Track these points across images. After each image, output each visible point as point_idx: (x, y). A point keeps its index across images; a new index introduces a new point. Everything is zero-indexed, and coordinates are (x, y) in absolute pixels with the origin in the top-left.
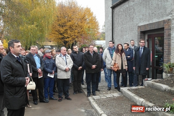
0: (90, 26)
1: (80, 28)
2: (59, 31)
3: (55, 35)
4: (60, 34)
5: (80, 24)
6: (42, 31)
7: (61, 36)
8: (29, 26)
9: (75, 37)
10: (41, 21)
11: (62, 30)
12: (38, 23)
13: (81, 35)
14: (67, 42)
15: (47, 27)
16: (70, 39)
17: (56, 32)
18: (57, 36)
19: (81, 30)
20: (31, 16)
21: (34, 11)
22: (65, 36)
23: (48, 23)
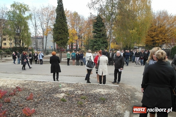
12: (138, 28)
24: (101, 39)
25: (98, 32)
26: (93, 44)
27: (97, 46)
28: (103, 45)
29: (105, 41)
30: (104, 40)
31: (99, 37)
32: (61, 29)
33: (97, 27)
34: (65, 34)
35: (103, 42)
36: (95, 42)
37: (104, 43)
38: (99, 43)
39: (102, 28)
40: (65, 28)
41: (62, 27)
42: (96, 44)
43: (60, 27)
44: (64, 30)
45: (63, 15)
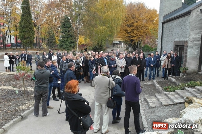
0: (155, 27)
1: (146, 29)
2: (126, 31)
3: (123, 34)
4: (128, 33)
5: (146, 25)
6: (111, 31)
7: (128, 35)
8: (101, 28)
9: (140, 36)
10: (111, 23)
11: (129, 30)
12: (109, 24)
13: (146, 35)
14: (133, 40)
15: (116, 29)
16: (136, 38)
17: (124, 32)
18: (125, 35)
19: (147, 30)
20: (104, 18)
21: (106, 15)
22: (132, 35)
23: (117, 24)
24: (69, 39)
25: (66, 33)
26: (61, 44)
27: (65, 46)
28: (71, 45)
29: (73, 41)
30: (71, 40)
31: (67, 38)
32: (27, 28)
33: (65, 28)
34: (31, 33)
35: (70, 42)
36: (63, 42)
37: (72, 43)
38: (67, 43)
39: (69, 29)
40: (32, 26)
41: (29, 25)
42: (64, 44)
43: (27, 26)
44: (31, 29)
45: (29, 13)
